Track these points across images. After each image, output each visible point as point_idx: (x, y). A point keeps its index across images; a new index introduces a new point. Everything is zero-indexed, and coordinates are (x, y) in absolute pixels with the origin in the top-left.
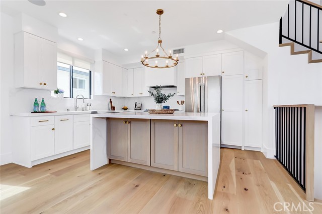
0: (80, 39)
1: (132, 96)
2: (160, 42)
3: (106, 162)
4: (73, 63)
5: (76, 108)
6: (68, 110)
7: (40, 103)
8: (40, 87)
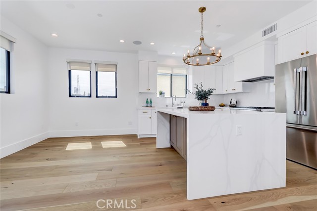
0: (174, 53)
1: (227, 93)
2: (202, 39)
3: (169, 146)
4: (172, 72)
5: (173, 104)
6: (167, 106)
7: (149, 101)
8: (147, 91)
